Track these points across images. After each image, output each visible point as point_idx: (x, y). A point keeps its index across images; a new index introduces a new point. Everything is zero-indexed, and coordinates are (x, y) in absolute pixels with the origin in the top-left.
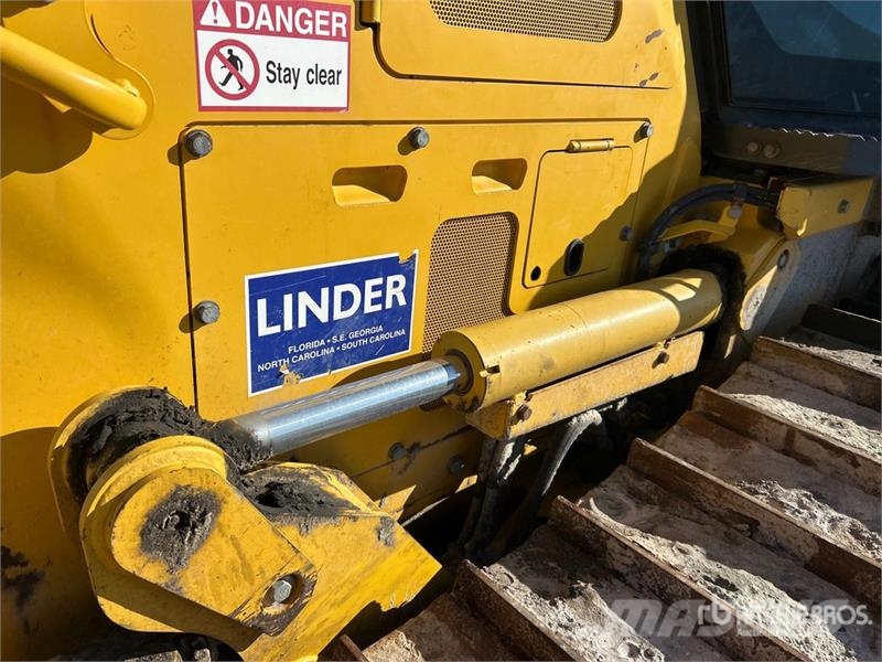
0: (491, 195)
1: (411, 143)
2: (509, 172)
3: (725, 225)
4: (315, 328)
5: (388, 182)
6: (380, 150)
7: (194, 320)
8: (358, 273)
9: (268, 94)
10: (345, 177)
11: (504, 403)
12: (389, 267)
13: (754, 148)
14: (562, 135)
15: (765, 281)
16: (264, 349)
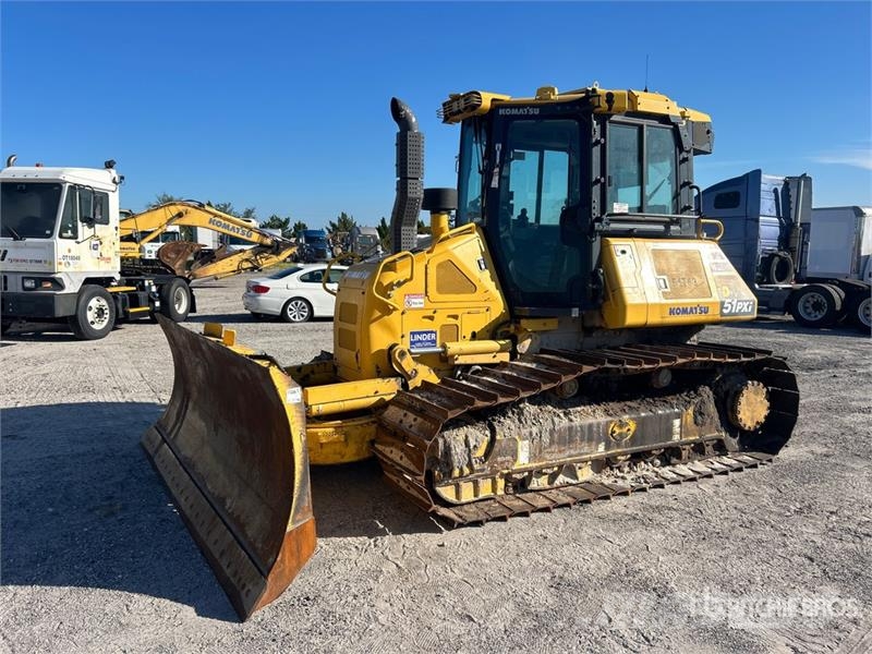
0: (452, 321)
1: (435, 312)
2: (456, 317)
3: (512, 328)
4: (419, 341)
5: (431, 318)
6: (430, 313)
7: (403, 337)
8: (427, 333)
9: (413, 306)
10: (424, 317)
11: (452, 356)
12: (432, 332)
13: (517, 312)
14: (467, 310)
15: (527, 343)
16: (412, 343)
